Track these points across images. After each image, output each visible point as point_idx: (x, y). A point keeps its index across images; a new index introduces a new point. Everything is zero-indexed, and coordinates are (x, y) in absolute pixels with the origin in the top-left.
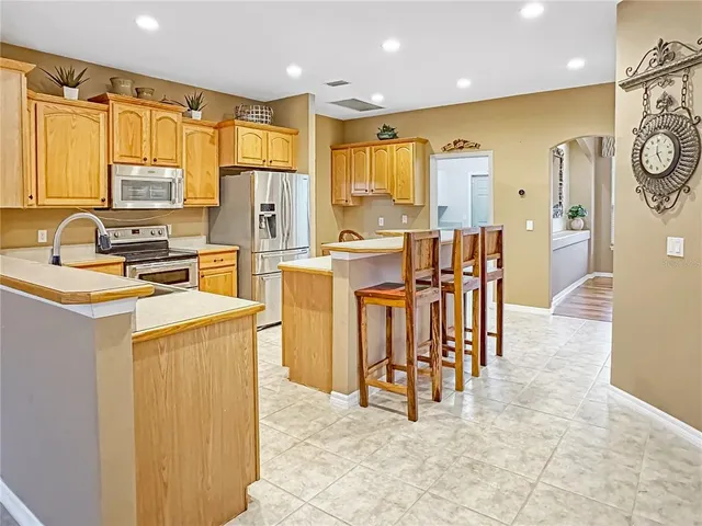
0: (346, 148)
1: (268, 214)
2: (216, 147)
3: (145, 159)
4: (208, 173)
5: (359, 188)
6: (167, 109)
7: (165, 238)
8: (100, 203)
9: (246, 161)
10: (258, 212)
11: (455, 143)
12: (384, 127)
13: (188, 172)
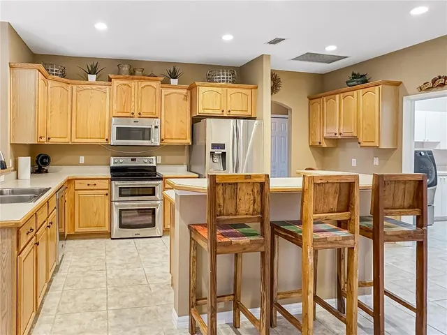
0: (321, 97)
1: (220, 151)
2: (188, 103)
3: (133, 114)
4: (181, 121)
5: (332, 130)
6: (149, 80)
7: (154, 164)
8: (105, 141)
9: (207, 111)
10: (209, 149)
11: (434, 81)
12: (353, 74)
13: (166, 121)
